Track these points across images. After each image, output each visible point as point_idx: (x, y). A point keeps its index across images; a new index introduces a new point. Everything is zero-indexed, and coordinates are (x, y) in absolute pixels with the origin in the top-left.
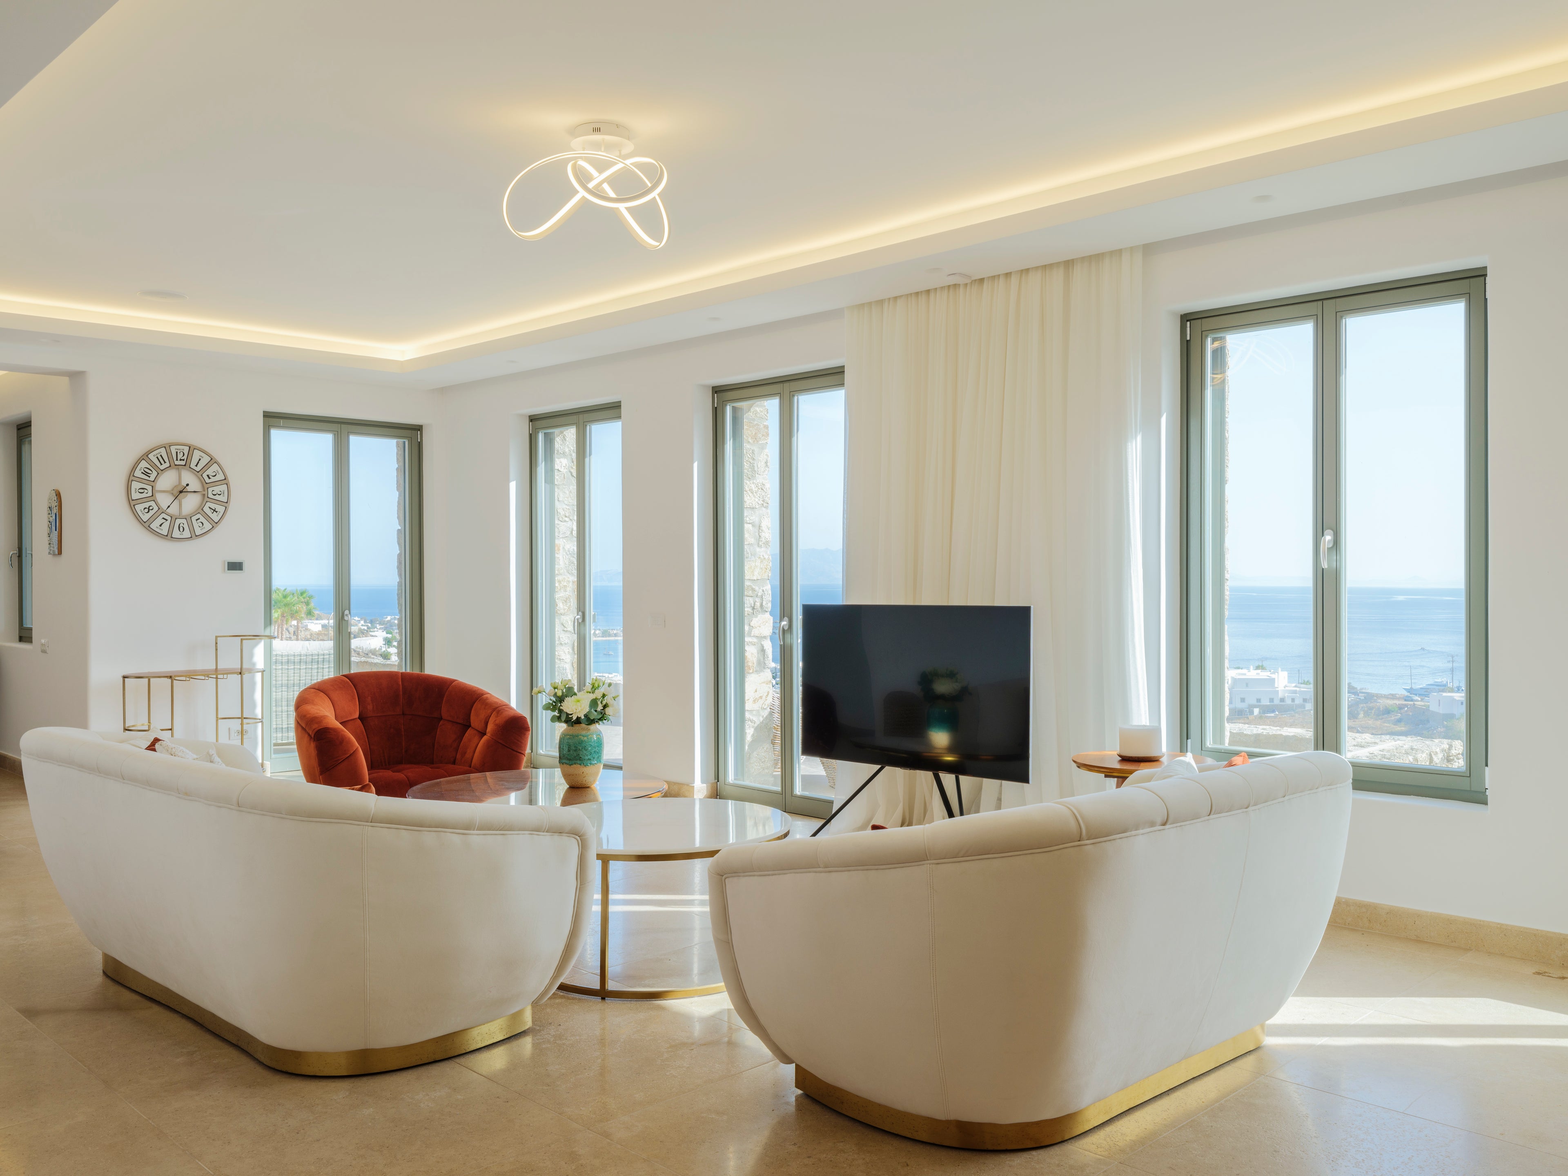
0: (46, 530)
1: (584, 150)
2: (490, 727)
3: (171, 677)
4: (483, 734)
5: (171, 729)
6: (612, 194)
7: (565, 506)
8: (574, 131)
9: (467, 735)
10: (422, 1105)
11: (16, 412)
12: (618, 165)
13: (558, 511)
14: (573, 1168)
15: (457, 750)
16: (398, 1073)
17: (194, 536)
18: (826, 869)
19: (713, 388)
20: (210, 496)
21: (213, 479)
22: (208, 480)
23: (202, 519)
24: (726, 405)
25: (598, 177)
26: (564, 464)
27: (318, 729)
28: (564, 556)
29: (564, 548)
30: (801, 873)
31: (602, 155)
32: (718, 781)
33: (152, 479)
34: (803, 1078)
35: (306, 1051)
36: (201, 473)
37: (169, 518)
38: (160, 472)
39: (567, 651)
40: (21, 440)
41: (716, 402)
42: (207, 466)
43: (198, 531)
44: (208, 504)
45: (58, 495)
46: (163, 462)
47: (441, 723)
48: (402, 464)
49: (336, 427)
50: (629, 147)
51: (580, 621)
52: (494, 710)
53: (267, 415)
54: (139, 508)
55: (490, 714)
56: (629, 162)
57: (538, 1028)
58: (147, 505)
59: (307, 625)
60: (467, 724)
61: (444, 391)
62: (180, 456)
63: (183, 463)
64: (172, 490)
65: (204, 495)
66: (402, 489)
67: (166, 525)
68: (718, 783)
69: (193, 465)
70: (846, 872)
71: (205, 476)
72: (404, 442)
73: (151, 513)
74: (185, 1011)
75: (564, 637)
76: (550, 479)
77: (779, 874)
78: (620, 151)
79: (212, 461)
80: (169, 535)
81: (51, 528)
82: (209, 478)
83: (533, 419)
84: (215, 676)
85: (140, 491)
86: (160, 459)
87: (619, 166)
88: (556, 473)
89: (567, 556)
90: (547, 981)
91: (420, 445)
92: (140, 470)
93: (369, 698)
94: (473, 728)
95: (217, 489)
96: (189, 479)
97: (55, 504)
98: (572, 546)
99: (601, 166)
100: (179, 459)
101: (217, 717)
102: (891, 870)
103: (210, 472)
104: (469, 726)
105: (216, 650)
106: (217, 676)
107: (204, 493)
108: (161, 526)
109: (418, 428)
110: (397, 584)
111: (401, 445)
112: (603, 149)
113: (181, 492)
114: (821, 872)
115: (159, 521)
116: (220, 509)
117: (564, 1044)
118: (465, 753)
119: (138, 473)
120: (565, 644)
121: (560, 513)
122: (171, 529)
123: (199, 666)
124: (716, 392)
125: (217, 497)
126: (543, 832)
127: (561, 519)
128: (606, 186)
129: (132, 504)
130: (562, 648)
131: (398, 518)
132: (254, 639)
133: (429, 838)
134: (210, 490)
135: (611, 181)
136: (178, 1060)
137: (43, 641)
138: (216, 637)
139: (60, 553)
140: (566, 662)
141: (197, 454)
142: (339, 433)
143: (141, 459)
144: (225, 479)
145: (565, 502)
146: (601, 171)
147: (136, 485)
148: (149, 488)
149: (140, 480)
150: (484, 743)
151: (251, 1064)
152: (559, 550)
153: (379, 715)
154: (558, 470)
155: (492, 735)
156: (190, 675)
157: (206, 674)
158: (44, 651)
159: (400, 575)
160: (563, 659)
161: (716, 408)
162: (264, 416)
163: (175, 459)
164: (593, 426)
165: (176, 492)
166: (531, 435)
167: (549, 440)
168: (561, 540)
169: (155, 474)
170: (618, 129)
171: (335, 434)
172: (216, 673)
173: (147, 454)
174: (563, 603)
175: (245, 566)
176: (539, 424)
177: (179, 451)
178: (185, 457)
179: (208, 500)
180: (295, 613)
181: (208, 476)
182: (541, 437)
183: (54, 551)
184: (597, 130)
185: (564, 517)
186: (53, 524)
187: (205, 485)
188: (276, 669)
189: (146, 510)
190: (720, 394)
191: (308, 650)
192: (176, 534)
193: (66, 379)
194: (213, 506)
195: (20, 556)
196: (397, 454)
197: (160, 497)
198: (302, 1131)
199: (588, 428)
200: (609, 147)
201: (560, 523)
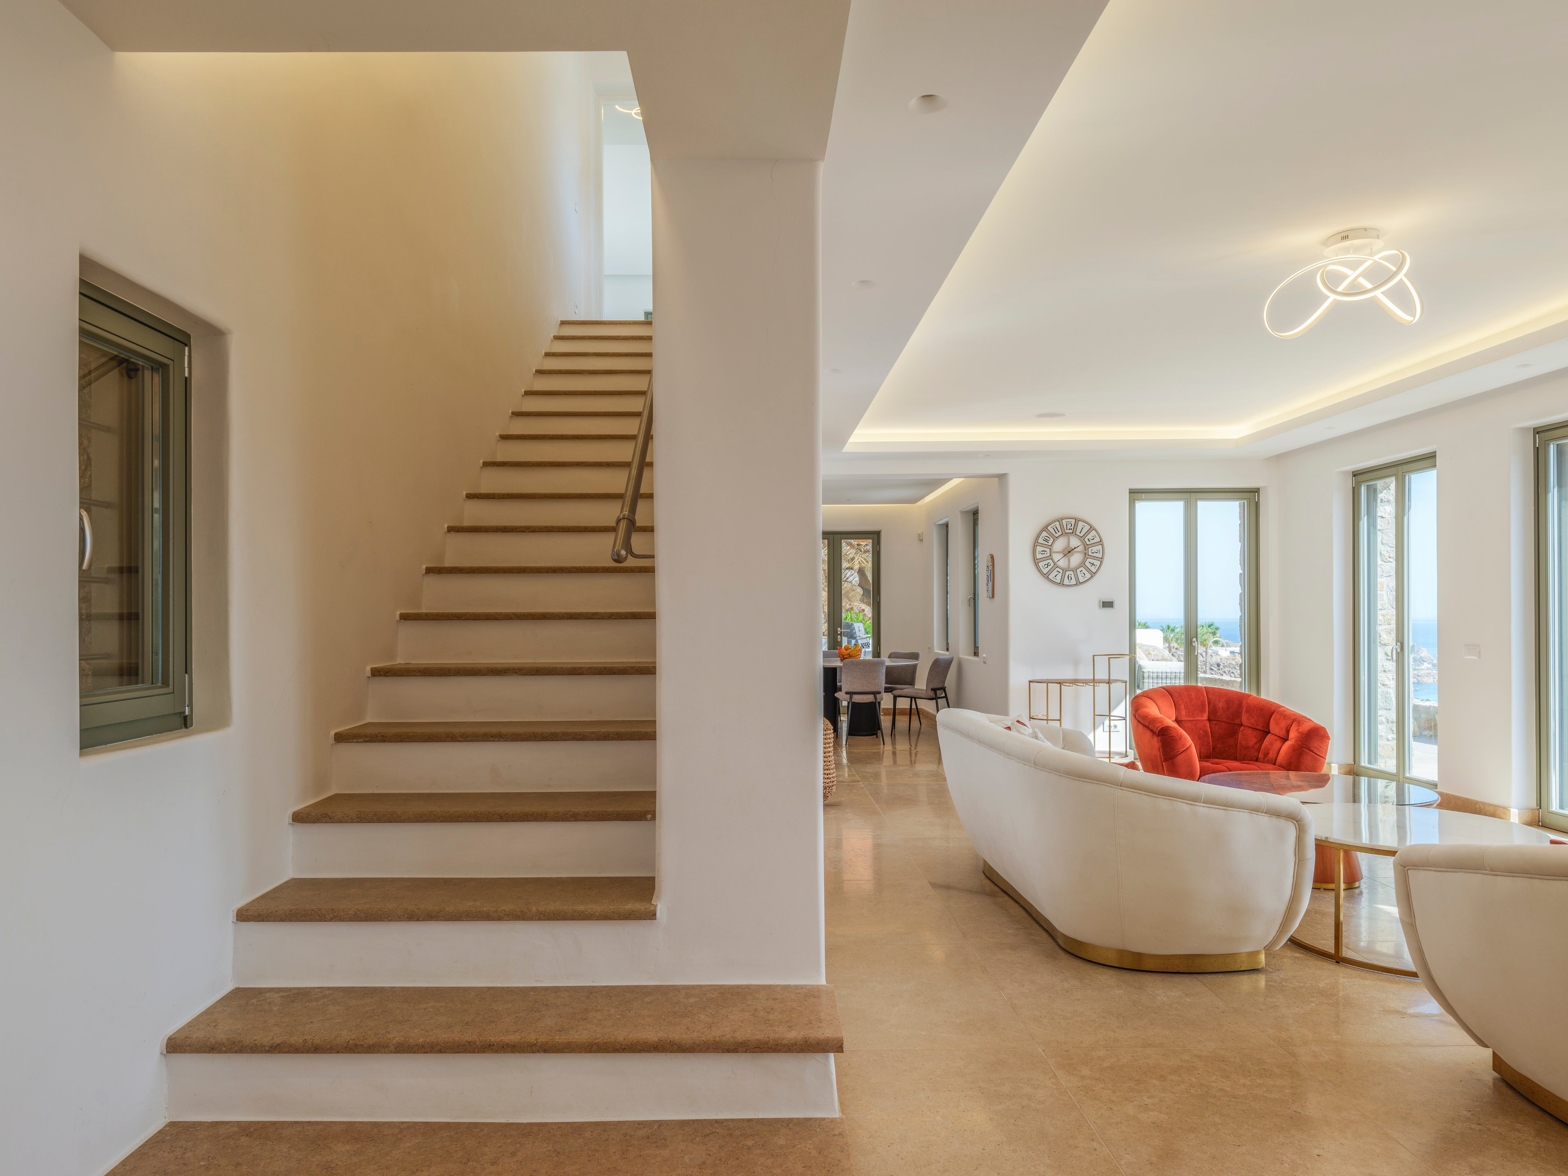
0: (985, 581)
1: (1337, 256)
2: (1293, 734)
3: (1060, 683)
4: (1285, 739)
5: (1060, 720)
6: (1369, 286)
7: (1389, 549)
8: (1326, 242)
9: (1268, 740)
10: (1158, 998)
11: (970, 506)
12: (1367, 262)
13: (1382, 553)
14: (1257, 1069)
15: (1258, 750)
16: (1150, 974)
17: (1078, 583)
18: (1492, 872)
19: (1534, 429)
20: (1090, 554)
21: (1092, 542)
22: (1088, 543)
23: (1084, 571)
24: (1549, 444)
25: (1352, 275)
26: (1386, 510)
27: (1161, 727)
28: (1388, 593)
29: (1388, 586)
30: (1470, 873)
31: (1351, 257)
32: (1540, 808)
33: (1050, 544)
34: (1498, 1063)
35: (1085, 941)
36: (1083, 538)
37: (1061, 571)
38: (1055, 538)
39: (1391, 678)
40: (975, 522)
41: (1537, 442)
42: (1088, 532)
43: (1081, 580)
44: (1089, 560)
45: (992, 557)
46: (1057, 532)
47: (1242, 728)
48: (1242, 520)
49: (1186, 495)
50: (1379, 244)
51: (1399, 650)
52: (1294, 721)
53: (1132, 492)
54: (1041, 564)
55: (1291, 724)
56: (1376, 258)
57: (1271, 970)
58: (1046, 562)
59: (1218, 651)
60: (1266, 731)
61: (1280, 458)
62: (1069, 527)
63: (1071, 531)
64: (1064, 551)
65: (1086, 553)
66: (1243, 542)
67: (1059, 576)
68: (1540, 810)
69: (1078, 533)
70: (1511, 878)
71: (1086, 539)
72: (1244, 503)
73: (1050, 567)
74: (1022, 903)
75: (1388, 664)
76: (1372, 525)
77: (1451, 872)
78: (1371, 249)
79: (1092, 528)
80: (1061, 583)
81: (988, 580)
82: (1089, 541)
83: (1355, 474)
84: (1092, 684)
85: (1042, 552)
86: (1056, 530)
87: (1369, 262)
88: (1379, 520)
89: (1391, 593)
90: (1273, 933)
91: (1257, 505)
92: (1042, 538)
93: (1183, 705)
94: (1273, 734)
95: (1095, 549)
96: (1074, 542)
97: (990, 564)
98: (1393, 583)
99: (1353, 265)
100: (1068, 529)
101: (1094, 714)
102: (1557, 881)
103: (1090, 536)
104: (1269, 732)
105: (1094, 665)
106: (1094, 684)
107: (1085, 552)
108: (1055, 576)
109: (1256, 491)
110: (1239, 617)
111: (1242, 505)
112: (1351, 252)
113: (1068, 552)
114: (1488, 875)
115: (1055, 573)
116: (1097, 563)
117: (1287, 986)
118: (1268, 754)
119: (1041, 540)
120: (1389, 671)
121: (1384, 555)
122: (1063, 579)
123: (1081, 676)
124: (1538, 433)
125: (1095, 555)
126: (1262, 813)
127: (1385, 560)
128: (1362, 280)
129: (1036, 561)
130: (1387, 674)
131: (1240, 564)
132: (1122, 657)
133: (1164, 804)
134: (1090, 549)
135: (1366, 275)
136: (1009, 931)
137: (984, 655)
138: (1094, 656)
139: (993, 597)
140: (1390, 688)
141: (1081, 524)
142: (1189, 499)
143: (1043, 530)
144: (1101, 541)
145: (1390, 544)
146: (1354, 269)
147: (1039, 549)
148: (1048, 550)
149: (1042, 545)
150: (1289, 747)
151: (1054, 944)
152: (1382, 587)
153: (1190, 719)
154: (1382, 517)
155: (1296, 741)
156: (1075, 682)
157: (1085, 682)
158: (985, 663)
159: (1241, 611)
160: (1387, 685)
161: (1538, 448)
162: (1130, 493)
163: (1065, 529)
164: (1412, 476)
165: (1066, 552)
166: (1354, 488)
167: (1372, 492)
168: (1385, 578)
169: (1052, 540)
170: (1364, 232)
171: (1185, 502)
172: (1094, 681)
173: (1046, 527)
174: (1387, 634)
175: (1115, 605)
176: (1360, 478)
177: (1068, 523)
178: (1072, 527)
179: (1089, 557)
180: (1204, 641)
181: (1088, 539)
182: (1363, 489)
183: (990, 595)
184: (1345, 238)
185: (1388, 558)
186: (990, 577)
187: (1086, 547)
188: (1148, 683)
189: (1046, 566)
190: (1542, 435)
191: (1171, 669)
192: (1066, 582)
193: (996, 480)
194: (1092, 561)
195: (974, 599)
196: (1240, 513)
197: (1056, 557)
198: (1071, 992)
199: (1407, 477)
200: (1357, 250)
201: (1383, 563)
